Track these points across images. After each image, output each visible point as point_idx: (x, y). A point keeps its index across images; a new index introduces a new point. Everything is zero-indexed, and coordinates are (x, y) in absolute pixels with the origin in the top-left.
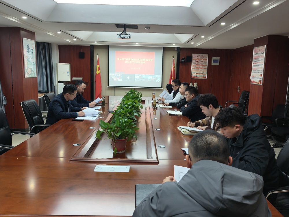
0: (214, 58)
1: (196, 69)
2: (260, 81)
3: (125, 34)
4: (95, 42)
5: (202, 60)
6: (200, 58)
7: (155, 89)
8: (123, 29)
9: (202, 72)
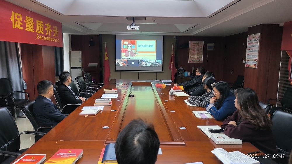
1: (193, 55)
2: (255, 65)
3: (134, 25)
6: (196, 45)
7: (157, 73)
8: (132, 21)
9: (198, 57)
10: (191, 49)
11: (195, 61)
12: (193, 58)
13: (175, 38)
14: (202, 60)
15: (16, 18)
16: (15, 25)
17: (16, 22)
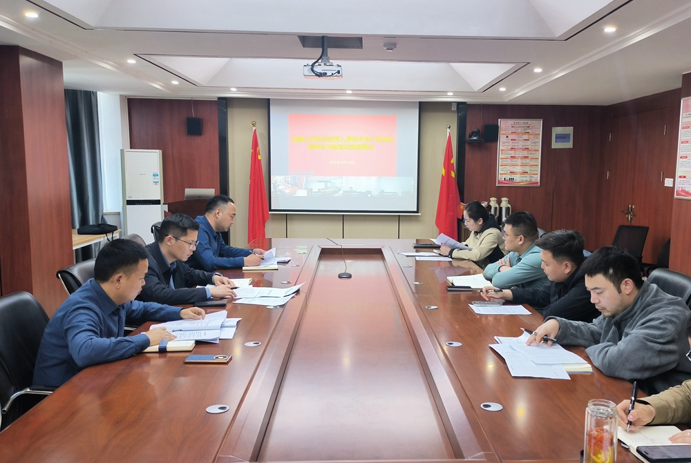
0: (557, 130)
1: (509, 161)
3: (325, 64)
4: (233, 90)
5: (526, 137)
6: (520, 130)
7: (399, 217)
8: (320, 50)
9: (527, 169)
10: (503, 144)
11: (517, 178)
12: (512, 173)
13: (454, 108)
14: (537, 178)
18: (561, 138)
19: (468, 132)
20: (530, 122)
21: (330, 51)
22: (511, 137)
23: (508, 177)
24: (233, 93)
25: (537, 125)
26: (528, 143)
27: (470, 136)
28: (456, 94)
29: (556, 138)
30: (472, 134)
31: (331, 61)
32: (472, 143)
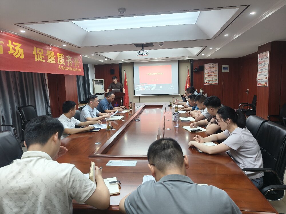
0: (223, 66)
1: (208, 77)
2: (266, 83)
3: (143, 52)
4: (122, 60)
5: (213, 69)
6: (211, 67)
7: (173, 96)
8: (141, 48)
9: (214, 79)
10: (206, 71)
11: (211, 82)
12: (209, 80)
13: (189, 61)
14: (217, 82)
15: (38, 52)
16: (37, 58)
17: (39, 55)
18: (225, 69)
19: (194, 68)
20: (214, 64)
21: (144, 48)
22: (208, 69)
23: (208, 82)
24: (123, 61)
25: (217, 65)
26: (214, 71)
27: (195, 70)
28: (189, 57)
29: (223, 69)
30: (196, 69)
31: (145, 51)
32: (195, 72)
